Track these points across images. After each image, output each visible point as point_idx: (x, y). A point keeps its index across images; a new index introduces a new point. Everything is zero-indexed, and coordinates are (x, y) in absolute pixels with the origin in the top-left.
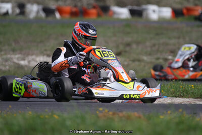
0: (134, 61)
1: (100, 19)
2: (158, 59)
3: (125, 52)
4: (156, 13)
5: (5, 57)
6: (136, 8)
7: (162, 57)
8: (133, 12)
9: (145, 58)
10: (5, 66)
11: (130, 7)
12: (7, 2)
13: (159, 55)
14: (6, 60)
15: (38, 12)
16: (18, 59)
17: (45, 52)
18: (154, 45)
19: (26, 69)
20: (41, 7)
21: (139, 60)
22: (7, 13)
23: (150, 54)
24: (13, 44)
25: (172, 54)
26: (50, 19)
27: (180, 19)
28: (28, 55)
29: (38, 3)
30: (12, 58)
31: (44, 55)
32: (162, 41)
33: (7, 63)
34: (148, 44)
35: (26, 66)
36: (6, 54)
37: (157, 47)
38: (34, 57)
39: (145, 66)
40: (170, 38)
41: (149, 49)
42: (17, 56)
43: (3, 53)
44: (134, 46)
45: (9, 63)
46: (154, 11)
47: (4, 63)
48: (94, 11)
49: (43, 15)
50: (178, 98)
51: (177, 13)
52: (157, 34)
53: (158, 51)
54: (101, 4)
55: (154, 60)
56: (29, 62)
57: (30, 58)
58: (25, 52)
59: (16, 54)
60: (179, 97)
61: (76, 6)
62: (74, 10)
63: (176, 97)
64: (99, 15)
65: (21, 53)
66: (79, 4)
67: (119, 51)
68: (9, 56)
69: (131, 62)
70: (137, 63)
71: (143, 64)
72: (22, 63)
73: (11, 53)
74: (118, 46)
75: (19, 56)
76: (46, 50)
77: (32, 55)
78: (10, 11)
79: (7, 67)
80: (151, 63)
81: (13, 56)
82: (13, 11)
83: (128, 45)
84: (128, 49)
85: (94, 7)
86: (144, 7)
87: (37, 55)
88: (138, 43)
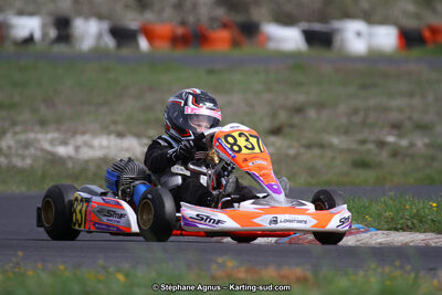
0: (309, 146)
1: (237, 53)
2: (363, 142)
3: (292, 126)
4: (363, 38)
5: (22, 137)
6: (317, 27)
7: (373, 137)
8: (310, 37)
9: (335, 141)
10: (23, 158)
11: (305, 26)
12: (31, 14)
13: (365, 134)
14: (27, 145)
15: (99, 36)
16: (52, 142)
17: (112, 128)
18: (355, 111)
19: (70, 165)
20: (105, 26)
21: (321, 146)
22: (30, 40)
23: (346, 133)
24: (43, 109)
25: (395, 132)
26: (125, 52)
27: (416, 52)
28: (75, 133)
29: (100, 17)
30: (38, 141)
31: (109, 133)
32: (372, 102)
33: (27, 152)
34: (342, 108)
35: (70, 158)
36: (25, 131)
37: (361, 115)
38: (87, 137)
39: (334, 158)
40: (391, 96)
41: (344, 120)
42: (50, 136)
43: (18, 129)
44: (312, 113)
45: (32, 151)
46: (359, 34)
47: (20, 152)
48: (224, 34)
49: (110, 42)
50: (401, 233)
51: (409, 38)
52: (364, 87)
53: (364, 124)
54: (240, 18)
55: (354, 146)
56: (77, 148)
57: (80, 140)
58: (69, 126)
59: (47, 132)
60: (404, 231)
61: (183, 23)
62: (180, 31)
63: (396, 230)
64: (235, 43)
65: (58, 130)
66: (191, 19)
67: (276, 124)
68: (32, 136)
69: (302, 150)
70: (316, 152)
71: (329, 153)
72: (62, 151)
73: (37, 128)
74: (274, 115)
75: (55, 135)
76: (115, 122)
77: (84, 133)
78: (38, 35)
79: (29, 161)
80: (348, 151)
81: (40, 136)
82: (45, 35)
83: (299, 110)
84: (296, 120)
85: (225, 26)
86: (336, 24)
87: (95, 134)
88: (320, 106)
